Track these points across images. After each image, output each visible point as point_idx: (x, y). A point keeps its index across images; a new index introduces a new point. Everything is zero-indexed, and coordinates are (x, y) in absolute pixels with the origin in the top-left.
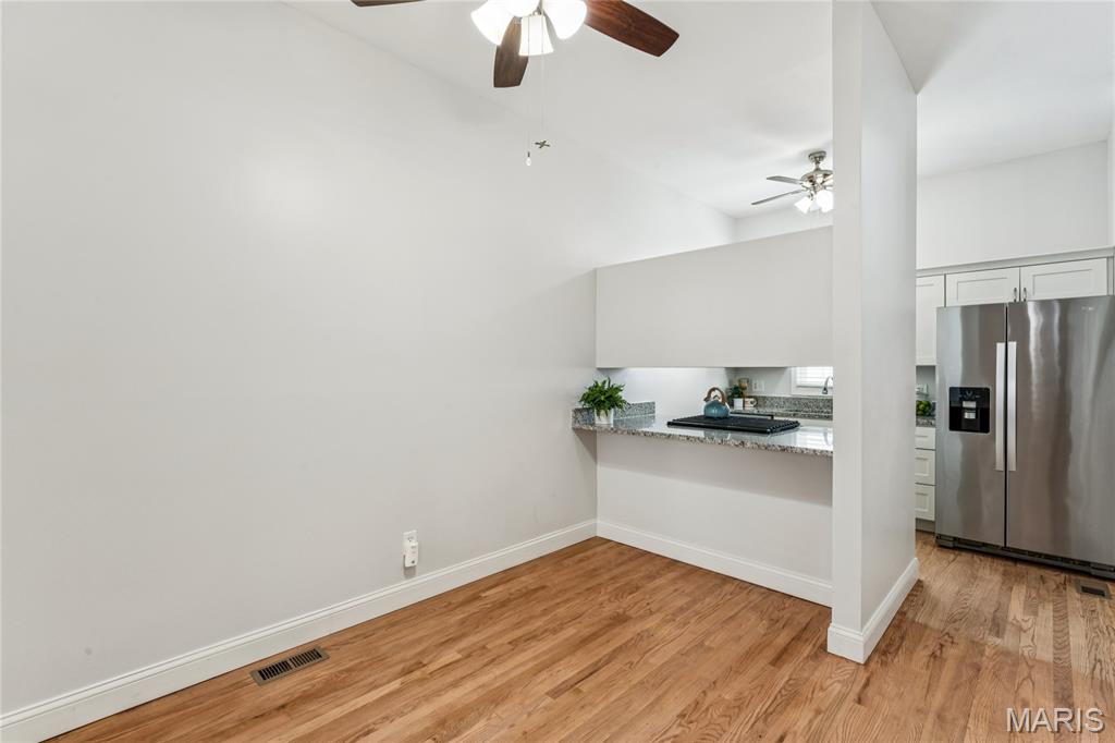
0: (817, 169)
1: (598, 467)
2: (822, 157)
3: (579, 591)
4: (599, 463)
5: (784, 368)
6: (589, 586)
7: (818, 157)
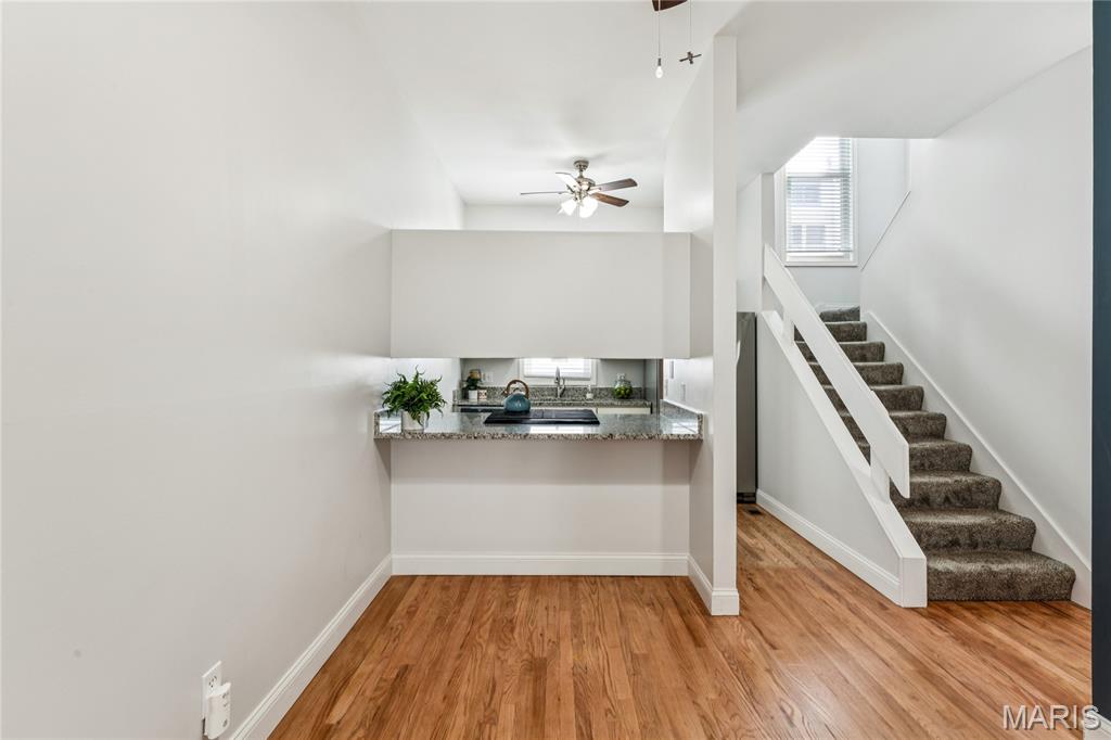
0: (581, 177)
1: (393, 486)
2: (585, 167)
3: (455, 654)
4: (393, 479)
5: (512, 359)
6: (458, 641)
7: (582, 165)
